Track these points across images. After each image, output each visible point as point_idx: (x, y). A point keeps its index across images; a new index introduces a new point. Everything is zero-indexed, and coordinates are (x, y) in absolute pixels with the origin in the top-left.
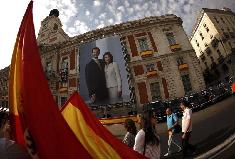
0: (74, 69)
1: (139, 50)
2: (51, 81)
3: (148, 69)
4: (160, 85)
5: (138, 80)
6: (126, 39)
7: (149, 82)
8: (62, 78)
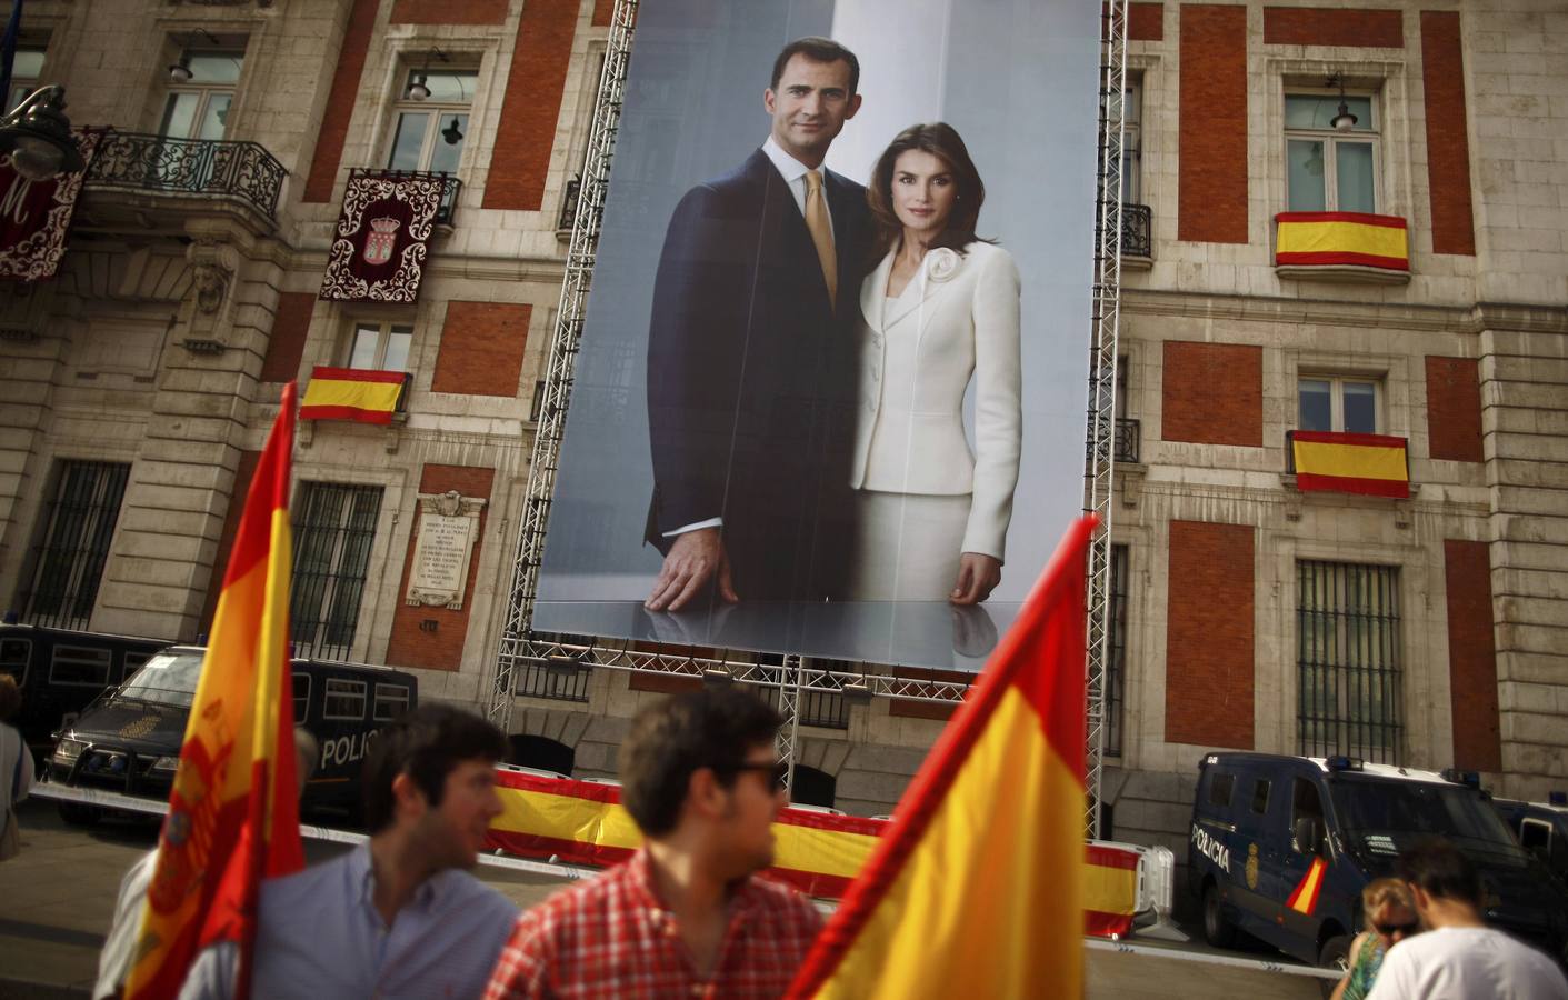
0: (531, 201)
1: (1266, 191)
2: (214, 266)
3: (1314, 407)
4: (1413, 606)
5: (1187, 490)
6: (1158, 36)
7: (1295, 539)
8: (361, 269)
